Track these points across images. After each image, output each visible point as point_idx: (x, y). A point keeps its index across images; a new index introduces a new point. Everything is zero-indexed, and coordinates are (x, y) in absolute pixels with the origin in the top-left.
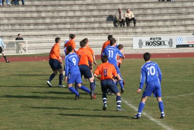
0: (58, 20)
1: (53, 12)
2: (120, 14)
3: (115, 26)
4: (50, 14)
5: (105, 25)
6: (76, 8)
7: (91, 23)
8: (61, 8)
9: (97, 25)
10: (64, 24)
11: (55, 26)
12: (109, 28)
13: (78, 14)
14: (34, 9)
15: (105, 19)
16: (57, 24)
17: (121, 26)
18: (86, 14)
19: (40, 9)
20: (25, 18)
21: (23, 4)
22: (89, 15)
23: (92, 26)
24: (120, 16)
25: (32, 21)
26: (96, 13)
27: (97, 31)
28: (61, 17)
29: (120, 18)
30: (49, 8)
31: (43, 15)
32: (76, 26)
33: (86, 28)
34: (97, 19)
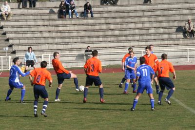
0: (127, 32)
1: (122, 23)
2: (190, 25)
3: (185, 37)
4: (119, 26)
5: (174, 36)
6: (145, 19)
7: (160, 34)
8: (130, 20)
9: (166, 36)
10: (133, 35)
11: (124, 38)
12: (178, 39)
13: (147, 25)
14: (103, 21)
15: (174, 30)
16: (126, 36)
17: (191, 37)
18: (155, 25)
19: (109, 21)
20: (94, 30)
21: (92, 16)
22: (158, 26)
23: (161, 37)
24: (190, 27)
25: (101, 33)
26: (165, 24)
27: (166, 42)
28: (130, 29)
29: (190, 29)
30: (118, 20)
31: (112, 27)
32: (145, 37)
33: (155, 40)
34: (166, 30)
